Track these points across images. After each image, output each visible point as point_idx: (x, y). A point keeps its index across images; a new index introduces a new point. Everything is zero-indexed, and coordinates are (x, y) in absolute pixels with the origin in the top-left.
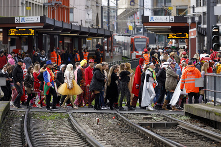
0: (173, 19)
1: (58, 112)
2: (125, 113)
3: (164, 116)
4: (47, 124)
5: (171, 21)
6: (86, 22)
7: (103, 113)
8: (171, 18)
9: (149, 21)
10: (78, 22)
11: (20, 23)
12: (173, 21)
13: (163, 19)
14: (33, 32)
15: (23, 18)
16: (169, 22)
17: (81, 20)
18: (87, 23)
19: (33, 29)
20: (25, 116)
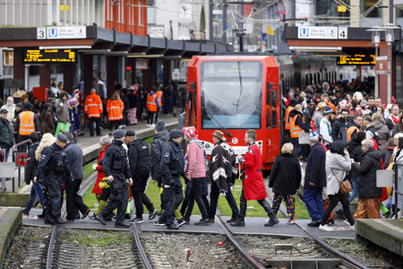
0: (346, 34)
1: (114, 231)
2: (242, 235)
3: (317, 242)
4: (91, 257)
5: (341, 37)
6: (180, 25)
7: (200, 234)
8: (340, 32)
9: (299, 37)
10: (163, 26)
11: (47, 40)
12: (346, 37)
13: (325, 33)
14: (72, 55)
15: (53, 30)
16: (338, 40)
17: (171, 22)
18: (182, 27)
19: (72, 50)
20: (50, 237)
